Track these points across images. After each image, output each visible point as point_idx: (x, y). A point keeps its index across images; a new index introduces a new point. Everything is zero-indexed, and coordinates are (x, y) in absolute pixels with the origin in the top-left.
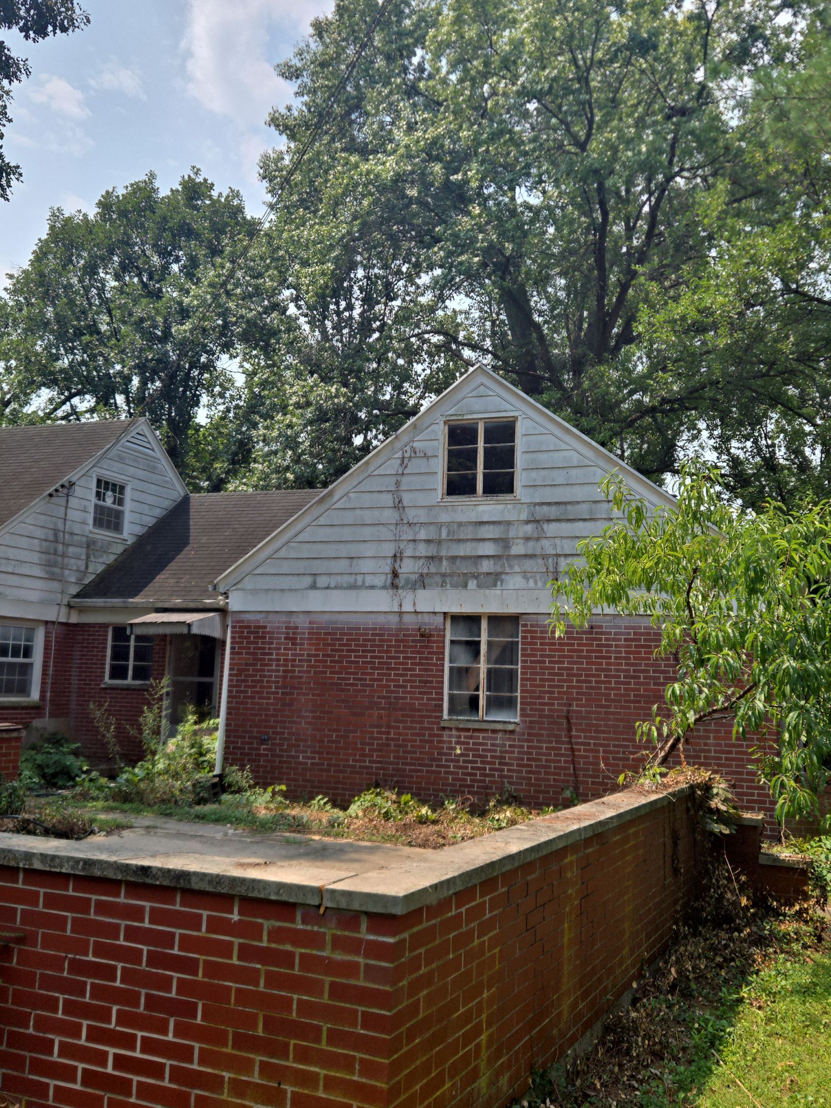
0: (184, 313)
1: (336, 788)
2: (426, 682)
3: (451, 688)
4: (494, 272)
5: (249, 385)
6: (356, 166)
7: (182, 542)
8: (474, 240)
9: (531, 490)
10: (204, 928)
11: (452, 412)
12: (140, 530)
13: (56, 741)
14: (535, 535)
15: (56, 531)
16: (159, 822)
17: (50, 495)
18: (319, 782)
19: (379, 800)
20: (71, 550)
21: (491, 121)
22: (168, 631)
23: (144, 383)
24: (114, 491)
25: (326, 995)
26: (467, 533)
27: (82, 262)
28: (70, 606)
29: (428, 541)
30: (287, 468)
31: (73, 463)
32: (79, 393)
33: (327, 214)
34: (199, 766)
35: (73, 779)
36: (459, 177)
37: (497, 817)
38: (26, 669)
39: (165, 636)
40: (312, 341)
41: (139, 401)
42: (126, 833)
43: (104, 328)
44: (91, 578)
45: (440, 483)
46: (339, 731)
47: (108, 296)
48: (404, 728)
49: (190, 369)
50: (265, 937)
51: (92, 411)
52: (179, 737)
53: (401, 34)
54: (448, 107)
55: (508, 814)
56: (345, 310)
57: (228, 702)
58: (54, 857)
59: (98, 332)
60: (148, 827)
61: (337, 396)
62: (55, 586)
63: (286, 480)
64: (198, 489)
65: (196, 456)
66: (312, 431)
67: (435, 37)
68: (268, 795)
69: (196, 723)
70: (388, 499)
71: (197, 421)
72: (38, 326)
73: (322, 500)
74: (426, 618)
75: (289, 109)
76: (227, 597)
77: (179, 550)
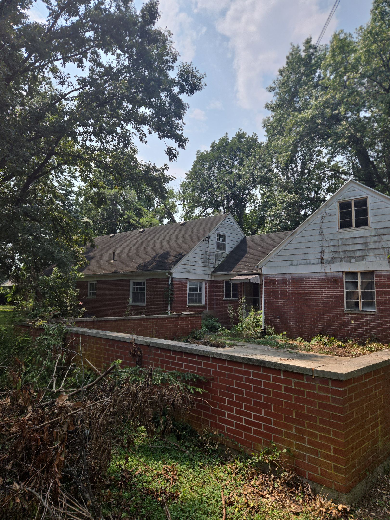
0: (240, 177)
1: (305, 334)
2: (337, 297)
3: (347, 299)
4: (353, 144)
5: (262, 198)
6: (297, 116)
7: (245, 252)
8: (344, 134)
9: (376, 224)
10: (271, 380)
11: (340, 198)
12: (231, 249)
13: (211, 317)
14: (379, 241)
15: (206, 252)
16: (246, 344)
17: (203, 241)
18: (299, 332)
19: (322, 339)
20: (211, 257)
21: (348, 89)
22: (242, 281)
23: (228, 202)
24: (222, 238)
25: (317, 407)
26: (350, 242)
27: (207, 166)
28: (211, 275)
29: (334, 246)
30: (278, 225)
31: (209, 230)
32: (209, 208)
33: (287, 135)
34: (257, 326)
35: (217, 330)
36: (337, 112)
37: (370, 346)
38: (200, 295)
39: (242, 283)
40: (283, 180)
41: (227, 208)
42: (235, 347)
43: (215, 186)
44: (217, 266)
45: (337, 224)
46: (305, 314)
47: (216, 175)
48: (330, 313)
49: (243, 195)
50: (293, 385)
51: (213, 212)
52: (249, 316)
53: (311, 66)
54: (331, 88)
55: (374, 345)
56: (295, 167)
57: (265, 305)
58: (220, 354)
59: (213, 188)
60: (242, 346)
61: (294, 198)
62: (207, 269)
63: (278, 229)
64: (248, 235)
65: (246, 224)
66: (286, 211)
67: (325, 63)
68: (281, 336)
69: (254, 312)
70: (317, 232)
71: (246, 212)
72: (195, 188)
73: (293, 234)
74: (335, 274)
75: (272, 102)
76: (261, 269)
77: (244, 255)
